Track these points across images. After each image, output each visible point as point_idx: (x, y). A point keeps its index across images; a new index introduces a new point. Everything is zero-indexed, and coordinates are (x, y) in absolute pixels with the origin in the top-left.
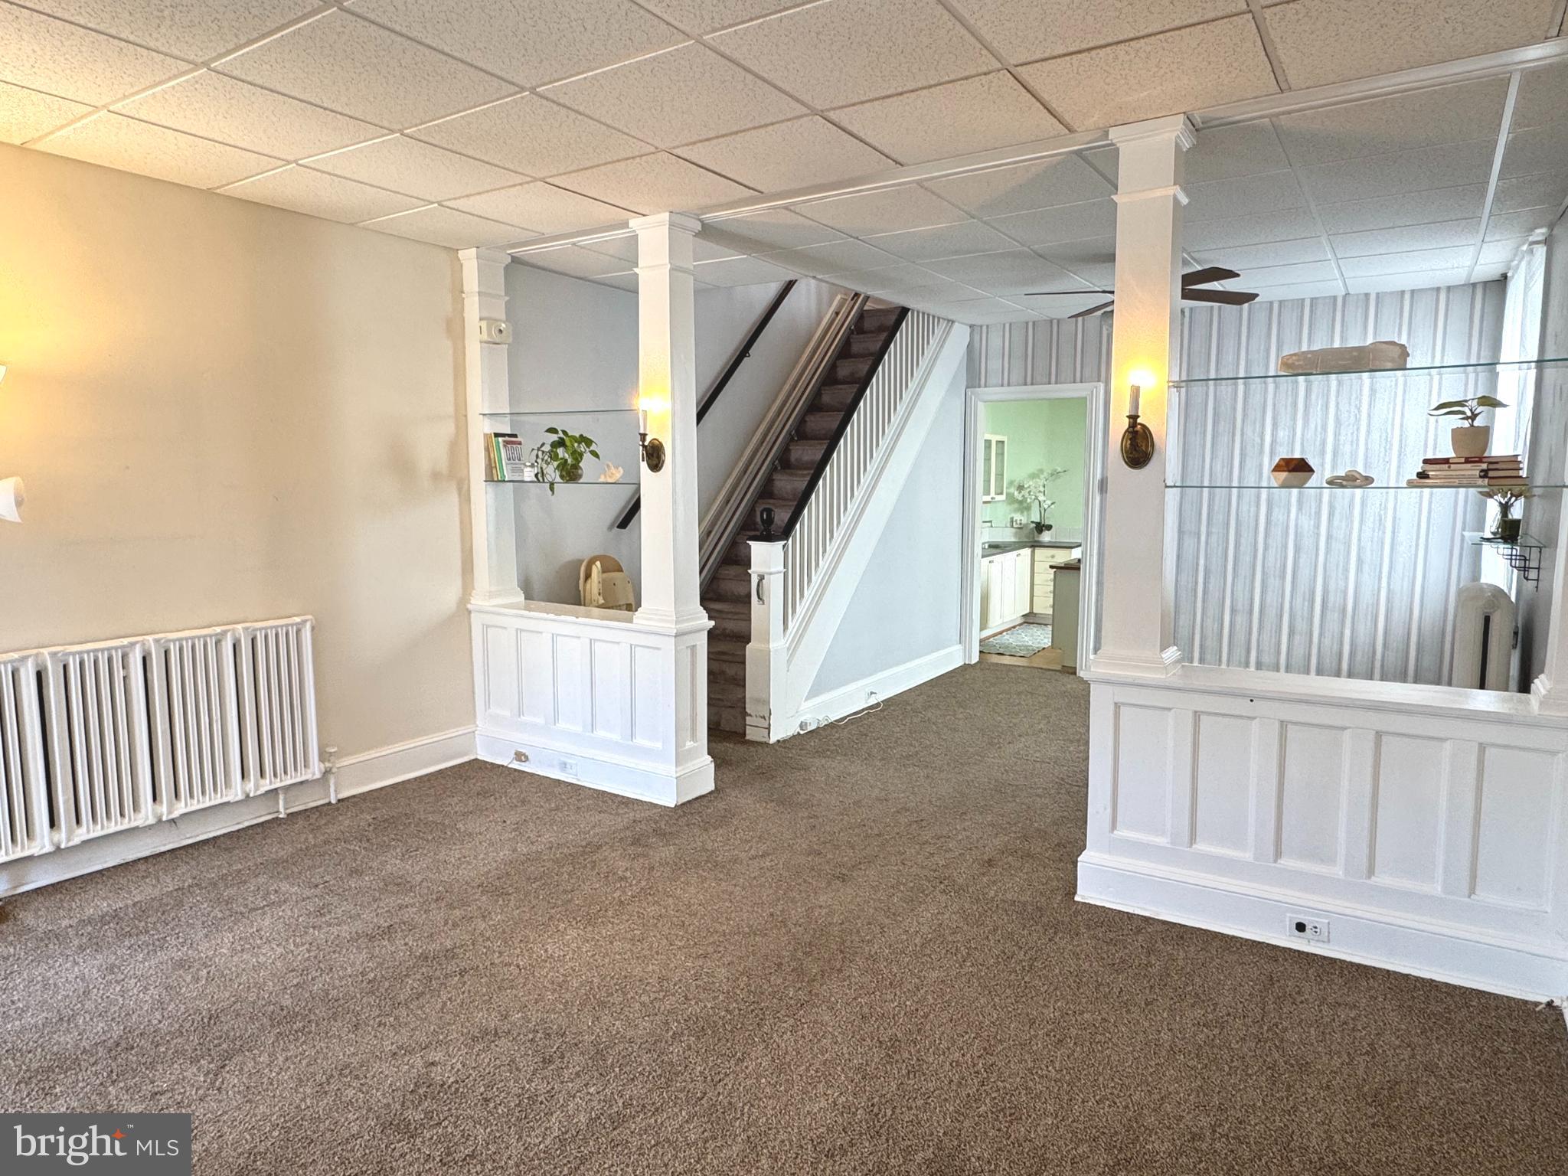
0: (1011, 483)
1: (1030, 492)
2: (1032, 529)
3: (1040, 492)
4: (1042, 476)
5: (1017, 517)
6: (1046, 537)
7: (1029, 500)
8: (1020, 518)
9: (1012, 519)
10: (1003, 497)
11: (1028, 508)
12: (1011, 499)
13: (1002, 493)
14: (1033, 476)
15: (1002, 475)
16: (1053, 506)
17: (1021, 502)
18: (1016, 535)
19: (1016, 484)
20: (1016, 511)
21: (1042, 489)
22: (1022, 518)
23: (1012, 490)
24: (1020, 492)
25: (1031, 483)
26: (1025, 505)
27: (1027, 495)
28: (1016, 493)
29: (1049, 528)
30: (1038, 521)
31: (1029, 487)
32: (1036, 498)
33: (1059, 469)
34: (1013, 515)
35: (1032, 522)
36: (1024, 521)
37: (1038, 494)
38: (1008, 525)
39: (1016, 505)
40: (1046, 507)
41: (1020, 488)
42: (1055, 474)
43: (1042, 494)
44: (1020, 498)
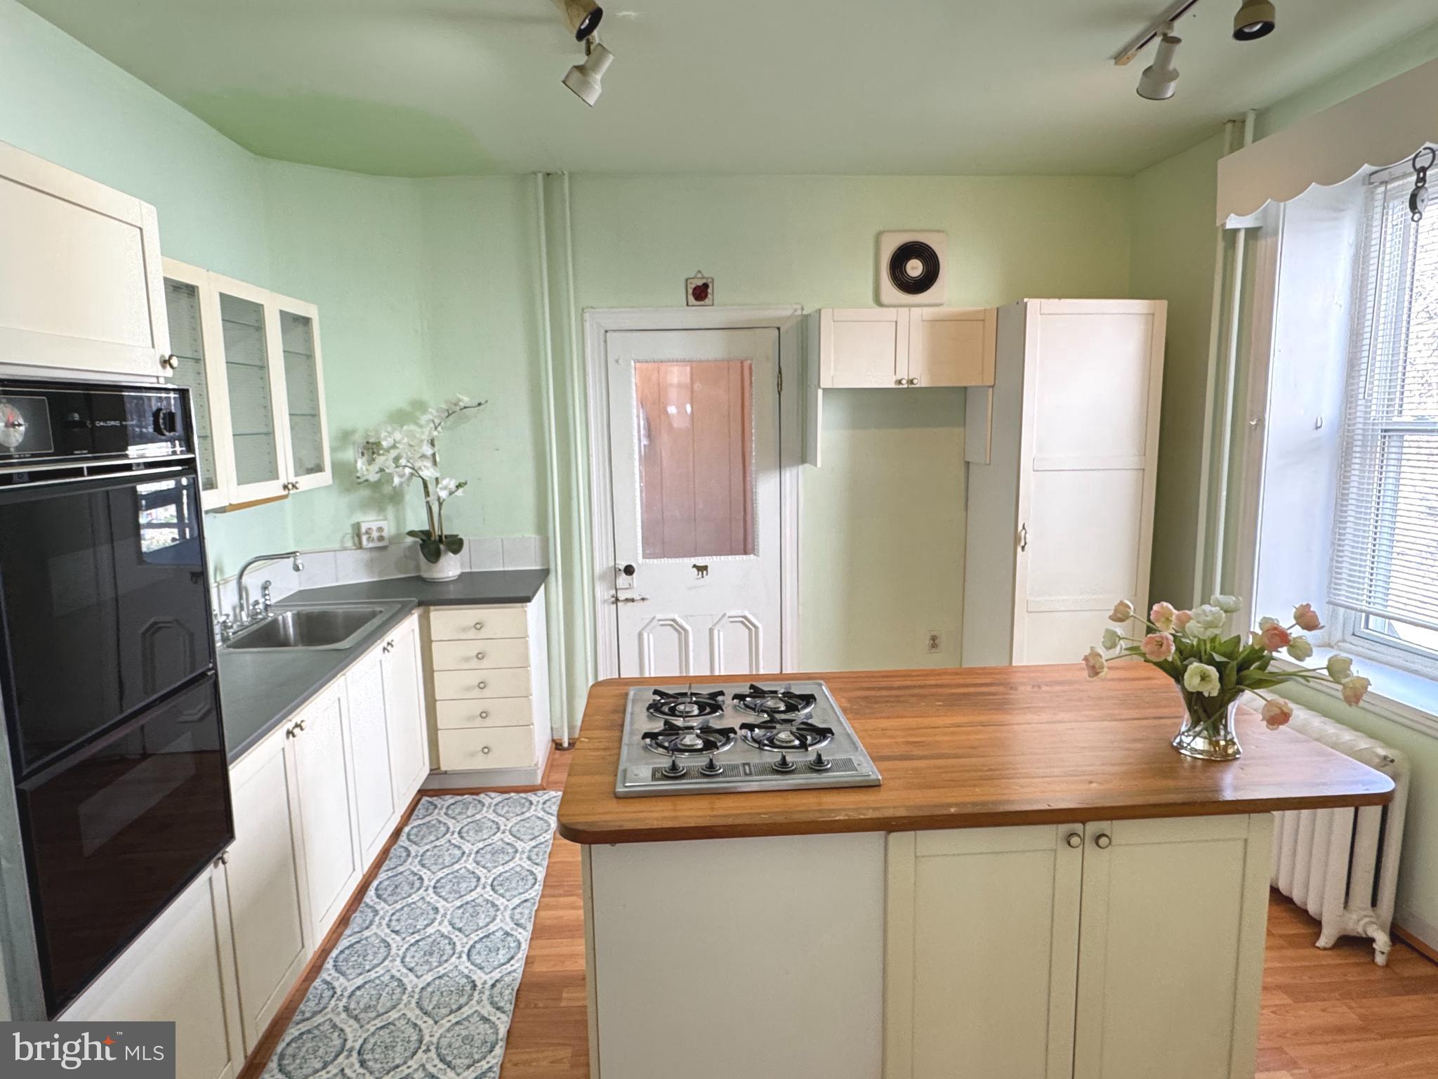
0: (344, 437)
1: (396, 459)
2: (410, 548)
3: (423, 456)
4: (424, 419)
5: (371, 521)
6: (450, 568)
7: (397, 481)
8: (373, 522)
9: (357, 527)
10: (325, 478)
11: (396, 497)
12: (346, 478)
13: (319, 468)
14: (400, 418)
15: (315, 415)
16: (460, 492)
17: (376, 486)
18: (370, 565)
19: (358, 438)
20: (365, 506)
21: (428, 451)
22: (383, 524)
23: (349, 454)
24: (371, 461)
25: (398, 436)
26: (387, 489)
27: (391, 468)
28: (361, 464)
29: (455, 544)
30: (426, 527)
31: (394, 447)
32: (415, 472)
33: (466, 400)
34: (358, 517)
35: (411, 533)
36: (389, 529)
37: (418, 464)
38: (349, 544)
39: (365, 493)
40: (443, 494)
41: (371, 449)
42: (454, 413)
43: (428, 464)
44: (373, 477)
